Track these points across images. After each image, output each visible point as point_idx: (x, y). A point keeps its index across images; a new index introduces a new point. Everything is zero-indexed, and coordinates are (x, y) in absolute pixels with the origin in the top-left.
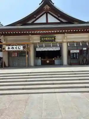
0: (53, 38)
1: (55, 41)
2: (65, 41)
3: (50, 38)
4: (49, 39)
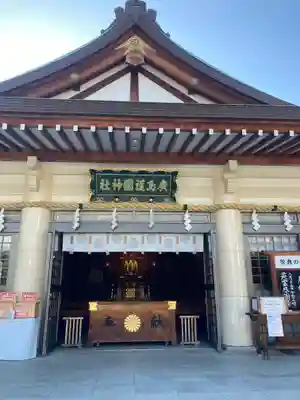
0: (164, 184)
1: (174, 200)
2: (228, 199)
4: (142, 188)
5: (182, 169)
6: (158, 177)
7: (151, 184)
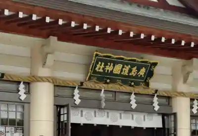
0: (143, 71)
1: (147, 85)
3: (133, 66)
5: (151, 58)
6: (144, 64)
7: (134, 69)
